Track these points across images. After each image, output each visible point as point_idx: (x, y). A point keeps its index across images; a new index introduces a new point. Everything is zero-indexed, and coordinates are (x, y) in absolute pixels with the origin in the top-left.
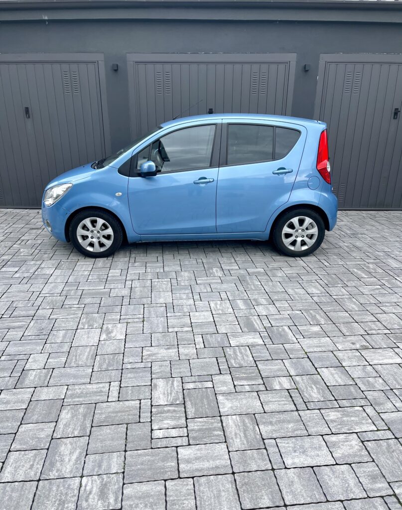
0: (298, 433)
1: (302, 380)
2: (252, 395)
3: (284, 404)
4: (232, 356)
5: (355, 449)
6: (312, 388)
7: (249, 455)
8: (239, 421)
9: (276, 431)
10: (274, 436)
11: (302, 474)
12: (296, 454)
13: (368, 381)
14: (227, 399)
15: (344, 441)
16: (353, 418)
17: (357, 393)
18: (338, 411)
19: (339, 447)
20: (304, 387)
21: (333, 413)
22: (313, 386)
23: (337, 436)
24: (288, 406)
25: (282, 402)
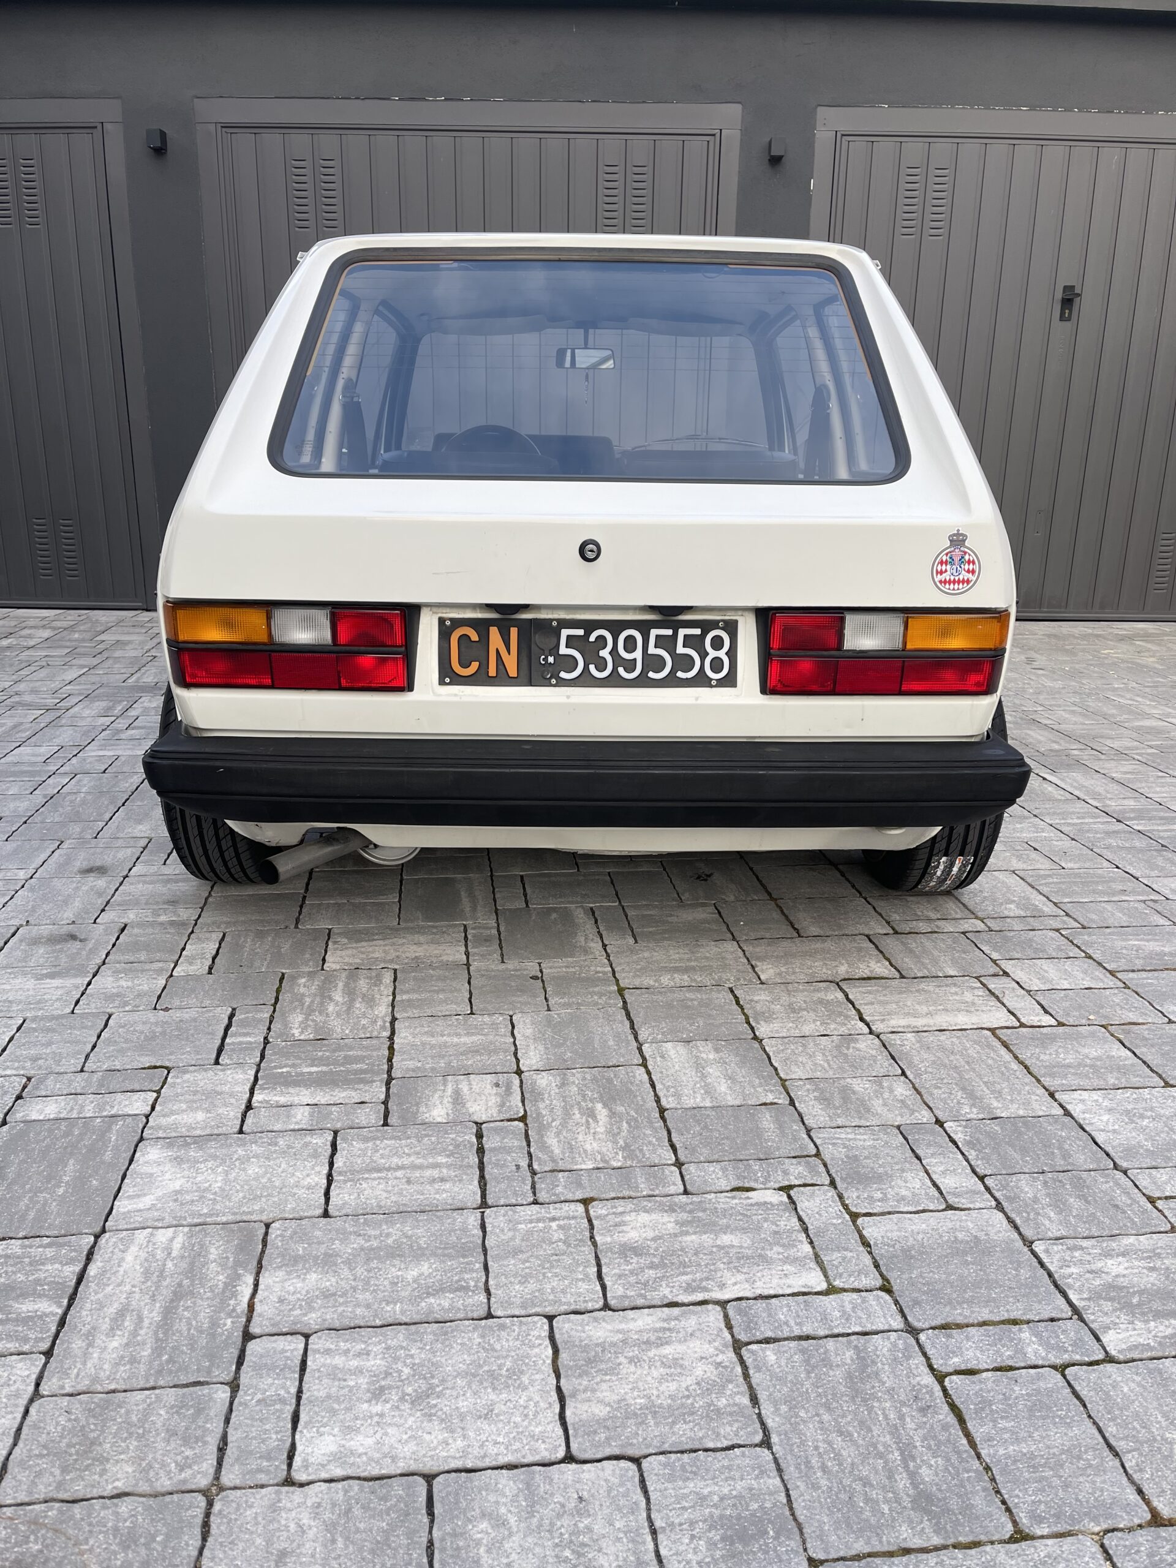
0: (440, 1304)
1: (563, 1084)
2: (306, 1145)
3: (433, 1181)
4: (308, 1000)
5: (689, 1381)
6: (591, 1114)
7: (128, 1412)
8: (174, 1254)
9: (334, 1294)
10: (312, 1320)
11: (357, 1511)
12: (378, 1408)
13: (846, 1093)
14: (178, 1161)
15: (648, 1342)
16: (726, 1239)
17: (783, 1134)
18: (672, 1209)
19: (613, 1371)
20: (559, 1112)
21: (644, 1217)
22: (599, 1106)
23: (625, 1320)
24: (448, 1186)
25: (428, 1173)
